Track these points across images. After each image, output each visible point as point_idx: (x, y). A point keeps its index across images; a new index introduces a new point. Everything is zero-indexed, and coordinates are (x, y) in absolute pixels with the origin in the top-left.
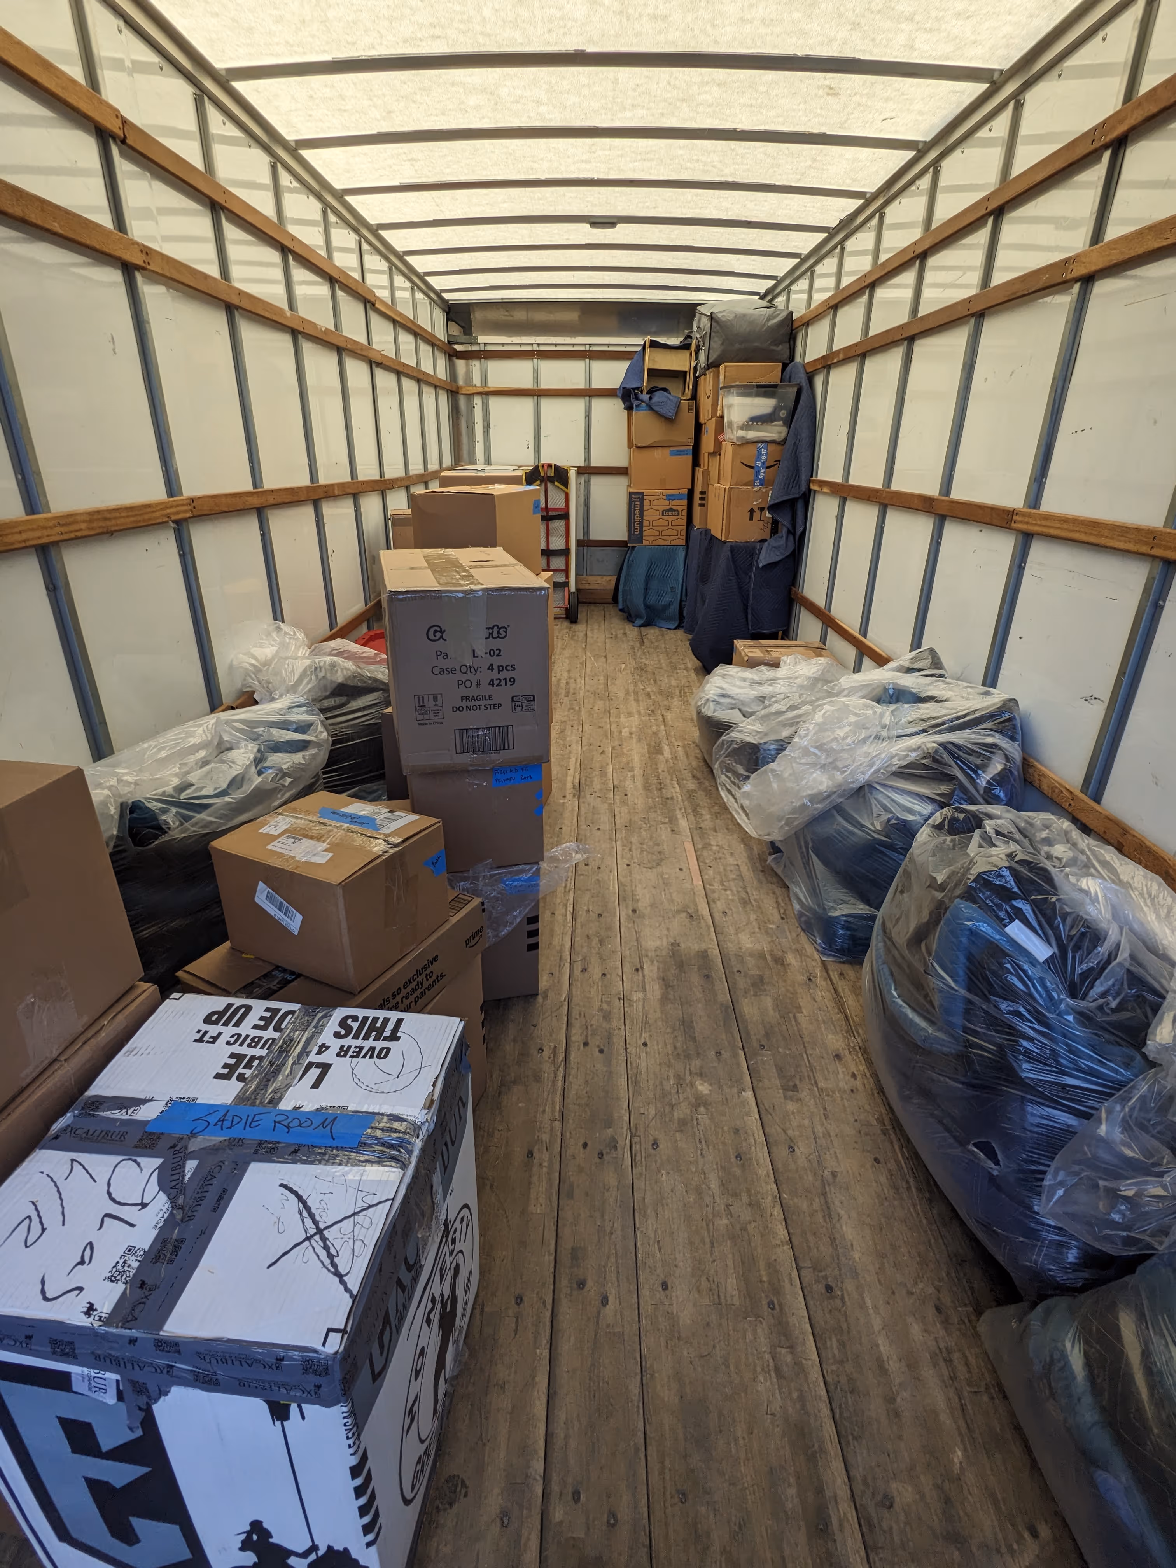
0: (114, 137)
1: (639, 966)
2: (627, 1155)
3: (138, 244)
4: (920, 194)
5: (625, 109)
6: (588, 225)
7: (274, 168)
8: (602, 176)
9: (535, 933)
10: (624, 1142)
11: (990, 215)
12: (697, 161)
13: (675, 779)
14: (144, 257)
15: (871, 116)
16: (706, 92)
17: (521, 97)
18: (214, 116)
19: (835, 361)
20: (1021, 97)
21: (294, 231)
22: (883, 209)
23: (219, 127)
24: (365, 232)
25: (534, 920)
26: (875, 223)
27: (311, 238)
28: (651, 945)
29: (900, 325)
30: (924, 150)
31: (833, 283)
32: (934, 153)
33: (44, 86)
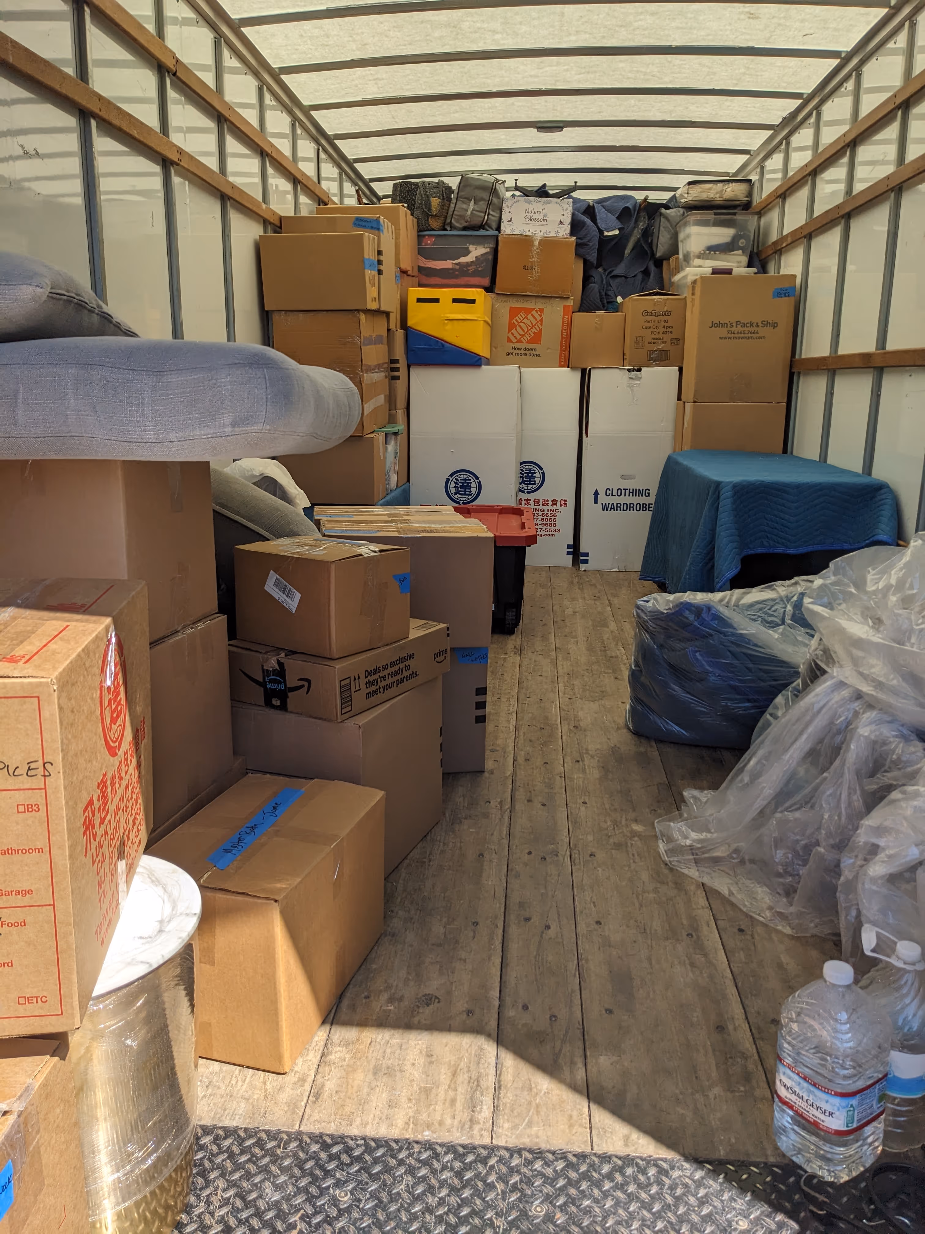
0: (168, 70)
1: (579, 759)
2: (568, 860)
3: (176, 146)
4: (847, 95)
5: (570, 34)
6: (535, 130)
7: (260, 90)
8: (549, 87)
9: (482, 705)
10: (564, 850)
11: (899, 109)
12: (638, 71)
13: (620, 644)
14: (178, 156)
15: (791, 33)
16: (640, 20)
17: (479, 28)
18: (226, 53)
19: (784, 245)
20: (914, 18)
21: (273, 141)
22: (818, 107)
23: (230, 61)
24: (323, 142)
25: (482, 691)
26: (812, 120)
27: (284, 146)
28: (592, 747)
29: (838, 207)
30: (847, 58)
31: (779, 175)
32: (855, 61)
33: (135, 40)
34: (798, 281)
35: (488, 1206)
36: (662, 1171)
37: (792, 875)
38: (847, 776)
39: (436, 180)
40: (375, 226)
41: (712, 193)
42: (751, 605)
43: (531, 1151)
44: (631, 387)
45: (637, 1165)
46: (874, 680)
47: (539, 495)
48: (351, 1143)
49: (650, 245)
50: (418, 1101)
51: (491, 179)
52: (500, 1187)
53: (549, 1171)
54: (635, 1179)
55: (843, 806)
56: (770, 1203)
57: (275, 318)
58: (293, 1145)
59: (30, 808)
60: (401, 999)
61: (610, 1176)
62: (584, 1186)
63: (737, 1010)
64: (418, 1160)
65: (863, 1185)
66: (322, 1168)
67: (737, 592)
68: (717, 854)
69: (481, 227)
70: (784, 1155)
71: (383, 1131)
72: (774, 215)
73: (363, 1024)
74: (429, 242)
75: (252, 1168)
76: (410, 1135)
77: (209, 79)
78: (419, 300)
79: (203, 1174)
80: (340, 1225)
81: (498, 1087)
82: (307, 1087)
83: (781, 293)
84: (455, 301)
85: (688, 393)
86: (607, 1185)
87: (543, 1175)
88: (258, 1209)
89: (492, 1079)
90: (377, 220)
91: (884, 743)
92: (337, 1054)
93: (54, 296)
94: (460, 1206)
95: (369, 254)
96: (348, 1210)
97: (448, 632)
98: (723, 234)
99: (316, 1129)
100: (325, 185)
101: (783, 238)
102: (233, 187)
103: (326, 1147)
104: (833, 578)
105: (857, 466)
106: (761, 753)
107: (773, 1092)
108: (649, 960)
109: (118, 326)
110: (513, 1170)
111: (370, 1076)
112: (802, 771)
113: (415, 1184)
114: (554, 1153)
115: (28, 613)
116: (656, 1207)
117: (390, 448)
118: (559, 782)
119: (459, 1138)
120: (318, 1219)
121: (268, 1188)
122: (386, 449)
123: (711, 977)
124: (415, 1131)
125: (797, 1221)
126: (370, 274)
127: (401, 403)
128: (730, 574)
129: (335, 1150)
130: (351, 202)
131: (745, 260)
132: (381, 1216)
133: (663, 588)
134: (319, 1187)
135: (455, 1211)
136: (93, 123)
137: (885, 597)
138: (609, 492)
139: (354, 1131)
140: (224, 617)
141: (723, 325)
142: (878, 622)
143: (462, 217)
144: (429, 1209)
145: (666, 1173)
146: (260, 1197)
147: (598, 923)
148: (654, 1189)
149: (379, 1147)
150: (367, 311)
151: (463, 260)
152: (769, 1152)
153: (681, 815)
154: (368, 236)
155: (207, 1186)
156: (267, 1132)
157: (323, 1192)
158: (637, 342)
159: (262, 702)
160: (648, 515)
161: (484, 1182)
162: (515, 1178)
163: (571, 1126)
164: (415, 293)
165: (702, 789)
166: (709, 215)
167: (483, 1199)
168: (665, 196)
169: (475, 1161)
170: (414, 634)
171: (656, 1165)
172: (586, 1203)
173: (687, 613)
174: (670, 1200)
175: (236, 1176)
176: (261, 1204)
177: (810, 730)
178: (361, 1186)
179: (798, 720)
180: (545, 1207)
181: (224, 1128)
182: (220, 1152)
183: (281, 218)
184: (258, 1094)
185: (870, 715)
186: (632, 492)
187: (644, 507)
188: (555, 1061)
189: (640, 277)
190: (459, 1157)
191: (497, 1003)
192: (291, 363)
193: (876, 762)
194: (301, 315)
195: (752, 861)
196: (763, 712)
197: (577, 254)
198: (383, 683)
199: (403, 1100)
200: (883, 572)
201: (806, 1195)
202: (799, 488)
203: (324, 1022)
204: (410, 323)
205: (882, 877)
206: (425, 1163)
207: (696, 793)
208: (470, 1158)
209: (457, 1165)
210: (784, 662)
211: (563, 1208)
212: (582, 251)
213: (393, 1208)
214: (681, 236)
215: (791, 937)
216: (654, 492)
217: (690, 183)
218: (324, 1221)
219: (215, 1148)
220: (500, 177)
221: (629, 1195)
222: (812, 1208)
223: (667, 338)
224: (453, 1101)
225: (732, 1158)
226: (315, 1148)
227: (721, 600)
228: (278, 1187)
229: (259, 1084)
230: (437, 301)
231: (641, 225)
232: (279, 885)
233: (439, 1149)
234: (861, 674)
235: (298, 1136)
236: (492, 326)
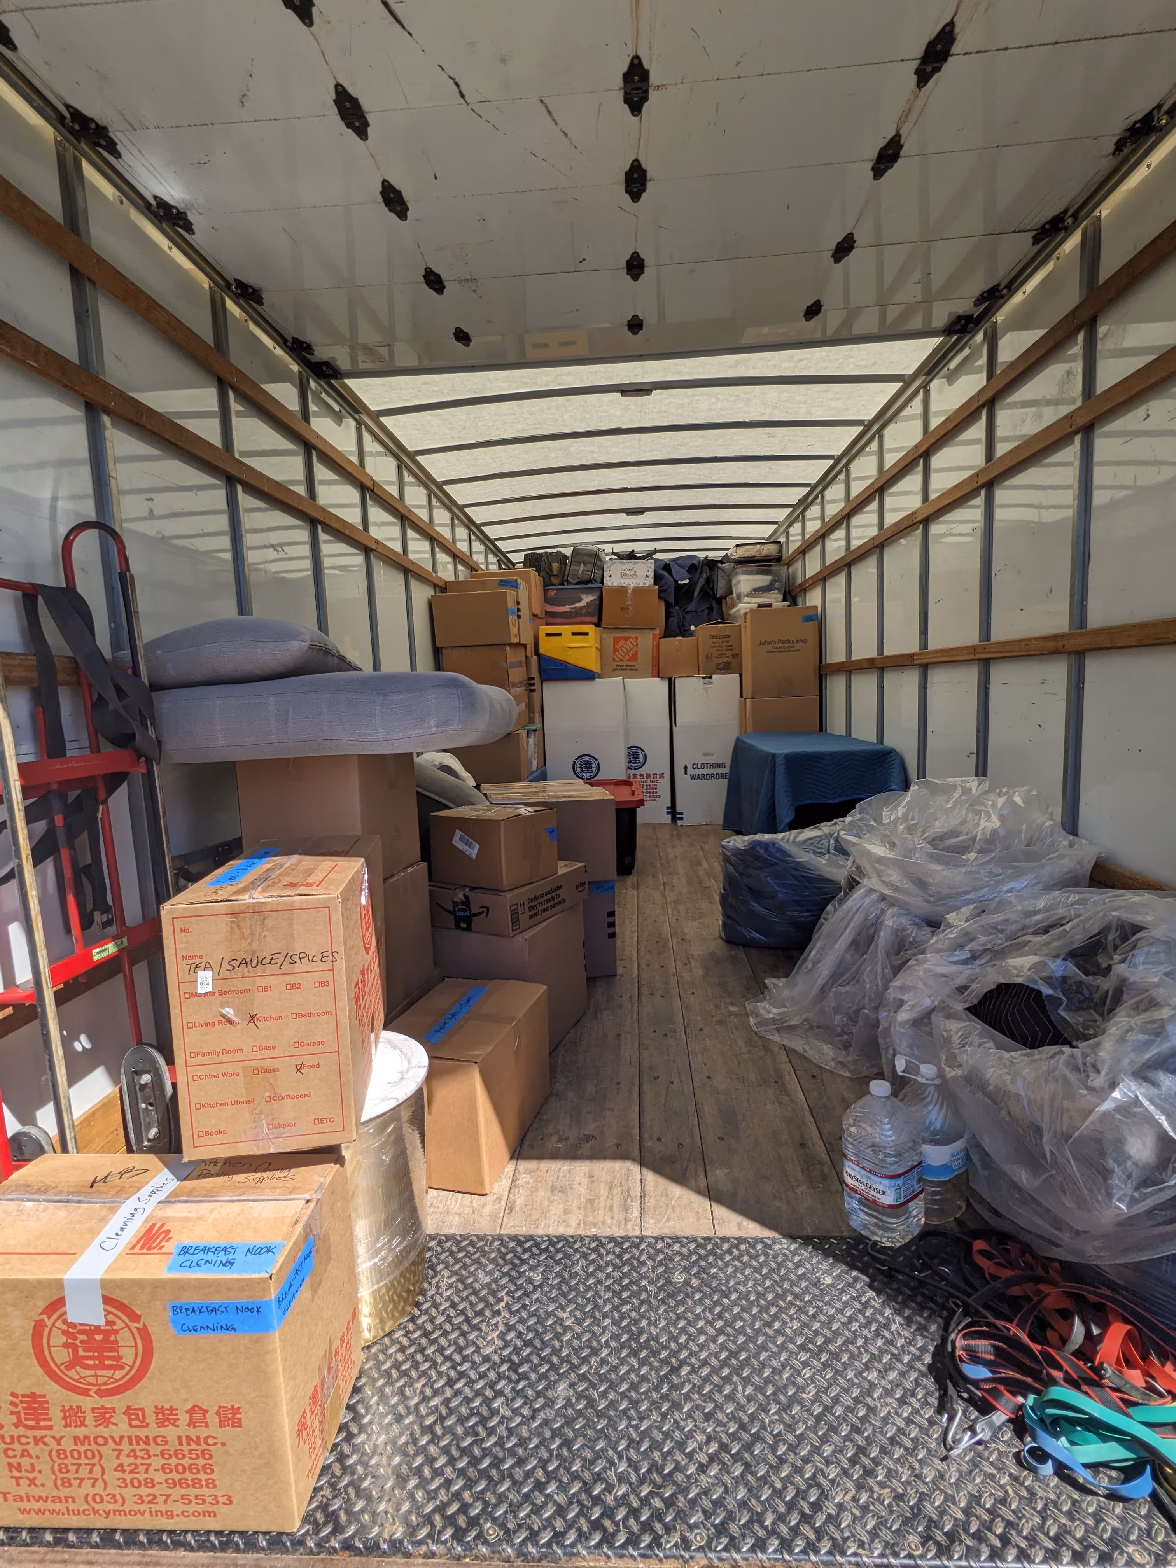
0: (368, 489)
1: (687, 962)
2: (683, 1035)
3: (373, 538)
4: (841, 483)
5: (646, 452)
6: (625, 515)
7: (429, 496)
8: (633, 486)
9: (612, 925)
10: (680, 1028)
11: (876, 492)
12: (694, 474)
13: (711, 876)
14: (375, 545)
18: (406, 474)
20: (880, 434)
21: (437, 529)
22: (822, 492)
23: (408, 478)
24: (473, 528)
25: (612, 914)
26: (819, 500)
27: (446, 533)
28: (695, 953)
29: (842, 559)
30: (838, 459)
31: (800, 538)
32: (844, 461)
33: (345, 470)
34: (819, 609)
35: (642, 1277)
36: (767, 1246)
37: (848, 1034)
38: (879, 955)
39: (555, 550)
40: (514, 585)
41: (753, 551)
42: (805, 842)
43: (670, 1238)
44: (706, 689)
45: (749, 1242)
46: (893, 886)
47: (643, 771)
48: (539, 1240)
49: (712, 589)
50: (585, 1208)
51: (594, 548)
52: (650, 1263)
53: (685, 1251)
54: (748, 1253)
55: (879, 978)
56: (847, 1264)
57: (445, 652)
58: (497, 1243)
59: (323, 984)
60: (567, 1139)
61: (729, 1251)
62: (711, 1259)
63: (814, 1132)
64: (589, 1248)
65: (914, 1248)
66: (519, 1258)
67: (794, 832)
68: (793, 1023)
69: (589, 581)
70: (855, 1230)
71: (562, 1231)
72: (799, 565)
73: (540, 1157)
74: (552, 593)
75: (468, 1261)
76: (581, 1232)
77: (394, 491)
78: (547, 635)
79: (432, 1267)
80: (535, 1296)
81: (643, 1195)
82: (503, 1203)
83: (807, 619)
84: (574, 634)
85: (748, 692)
86: (728, 1258)
87: (681, 1254)
88: (474, 1289)
89: (638, 1190)
90: (516, 581)
91: (904, 930)
92: (523, 1179)
93: (312, 647)
94: (621, 1278)
95: (511, 604)
96: (541, 1286)
97: (585, 869)
98: (763, 580)
99: (512, 1232)
100: (475, 557)
101: (806, 581)
102: (413, 563)
103: (520, 1243)
104: (859, 816)
105: (873, 739)
106: (818, 945)
107: (842, 1182)
108: (748, 1100)
109: (349, 664)
110: (658, 1252)
111: (549, 1194)
112: (848, 956)
113: (588, 1265)
114: (687, 1238)
115: (308, 857)
116: (765, 1271)
117: (531, 741)
118: (673, 980)
119: (618, 1232)
120: (519, 1293)
121: (481, 1274)
122: (528, 742)
123: (794, 1111)
124: (584, 1229)
125: (867, 1276)
126: (512, 618)
127: (537, 708)
128: (787, 820)
129: (527, 1245)
130: (494, 568)
131: (780, 597)
132: (565, 1289)
133: (739, 833)
134: (518, 1272)
135: (618, 1282)
136: (320, 527)
137: (896, 826)
138: (695, 766)
139: (540, 1231)
140: (425, 864)
141: (769, 643)
142: (893, 845)
143: (575, 576)
144: (599, 1282)
145: (770, 1247)
146: (476, 1281)
147: (709, 1077)
148: (762, 1259)
149: (559, 1241)
150: (511, 645)
151: (578, 605)
152: (844, 1229)
153: (765, 998)
154: (510, 592)
155: (436, 1276)
156: (477, 1236)
157: (521, 1274)
158: (707, 657)
159: (453, 926)
160: (726, 782)
161: (638, 1260)
162: (661, 1257)
163: (698, 1219)
164: (544, 630)
165: (779, 977)
166: (753, 567)
167: (638, 1273)
168: (720, 555)
169: (630, 1247)
170: (561, 871)
171: (762, 1242)
172: (714, 1271)
173: (758, 848)
174: (773, 1265)
175: (457, 1267)
176: (477, 1286)
177: (851, 926)
178: (549, 1269)
179: (843, 919)
180: (684, 1275)
181: (445, 1235)
182: (444, 1251)
183: (446, 582)
184: (468, 1210)
185: (890, 911)
186: (712, 766)
187: (722, 776)
188: (684, 1175)
189: (706, 611)
190: (618, 1244)
191: (638, 1137)
192: (474, 684)
193: (899, 944)
194: (463, 649)
195: (818, 1027)
196: (819, 919)
197: (660, 598)
198: (540, 908)
199: (575, 1208)
200: (892, 810)
201: (873, 1257)
202: (832, 755)
203: (512, 1158)
204: (541, 651)
205: (907, 1022)
206: (594, 1250)
207: (774, 980)
208: (626, 1245)
209: (618, 1250)
210: (830, 881)
211: (696, 1275)
212: (663, 595)
213: (573, 1283)
214: (734, 582)
215: (851, 1079)
216: (728, 765)
217: (737, 546)
218: (524, 1294)
219: (439, 1249)
220: (601, 546)
221: (744, 1264)
222: (878, 1266)
223: (729, 653)
224: (611, 1208)
225: (817, 1234)
226: (513, 1244)
227: (783, 839)
228: (487, 1273)
229: (468, 1203)
230: (560, 635)
231: (704, 576)
232: (476, 1053)
233: (604, 1240)
234: (883, 882)
235: (500, 1237)
236: (601, 650)
